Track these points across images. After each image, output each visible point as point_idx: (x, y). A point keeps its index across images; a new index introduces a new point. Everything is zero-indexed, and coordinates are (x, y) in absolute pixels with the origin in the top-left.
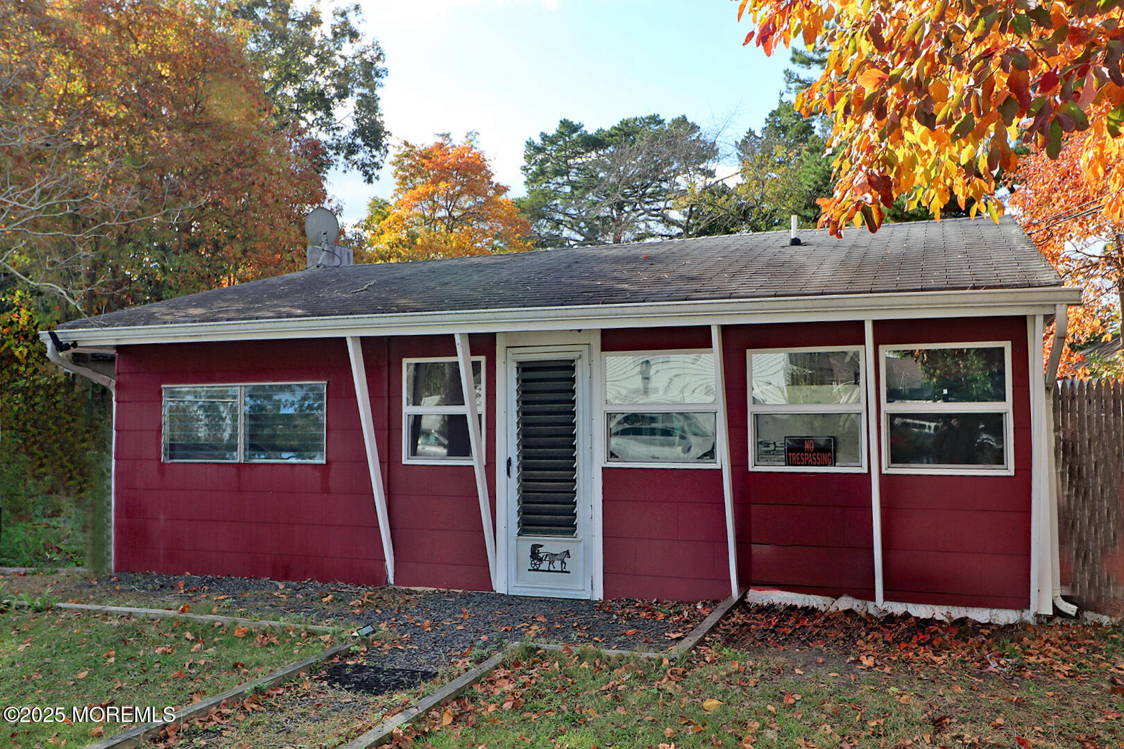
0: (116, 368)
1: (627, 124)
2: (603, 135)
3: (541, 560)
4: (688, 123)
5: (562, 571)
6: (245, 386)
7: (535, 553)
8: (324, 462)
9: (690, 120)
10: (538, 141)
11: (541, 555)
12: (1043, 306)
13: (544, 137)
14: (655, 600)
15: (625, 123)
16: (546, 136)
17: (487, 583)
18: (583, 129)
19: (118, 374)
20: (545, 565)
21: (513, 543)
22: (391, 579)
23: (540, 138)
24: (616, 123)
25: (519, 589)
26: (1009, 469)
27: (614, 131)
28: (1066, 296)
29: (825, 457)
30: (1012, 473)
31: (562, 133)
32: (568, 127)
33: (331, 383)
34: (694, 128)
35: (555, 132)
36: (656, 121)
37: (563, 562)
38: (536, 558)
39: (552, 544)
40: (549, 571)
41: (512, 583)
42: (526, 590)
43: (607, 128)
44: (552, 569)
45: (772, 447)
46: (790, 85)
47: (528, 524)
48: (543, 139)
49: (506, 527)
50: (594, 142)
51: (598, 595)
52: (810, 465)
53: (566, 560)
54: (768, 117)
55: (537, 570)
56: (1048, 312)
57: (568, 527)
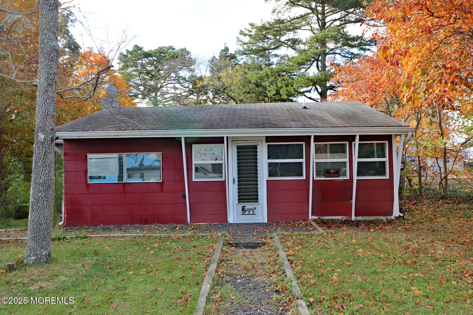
0: (64, 147)
1: (161, 49)
2: (152, 52)
3: (246, 211)
4: (186, 51)
5: (253, 214)
6: (126, 154)
7: (243, 209)
8: (161, 181)
9: (187, 50)
10: (125, 53)
11: (245, 209)
12: (404, 132)
13: (128, 51)
14: (285, 221)
15: (161, 48)
16: (129, 51)
17: (226, 220)
18: (143, 49)
19: (65, 149)
20: (247, 213)
21: (235, 206)
22: (189, 222)
23: (126, 51)
24: (157, 48)
25: (238, 221)
26: (387, 177)
27: (156, 51)
28: (411, 129)
29: (336, 175)
30: (388, 178)
31: (135, 50)
32: (137, 48)
33: (163, 153)
34: (188, 53)
35: (132, 49)
36: (172, 48)
37: (253, 211)
38: (244, 211)
39: (249, 206)
40: (248, 214)
41: (236, 219)
42: (239, 221)
43: (153, 49)
44: (249, 214)
45: (320, 172)
46: (238, 43)
47: (241, 199)
48: (127, 52)
49: (233, 201)
50: (147, 55)
51: (266, 221)
52: (332, 177)
53: (254, 210)
54: (220, 52)
55: (244, 214)
56: (406, 133)
57: (256, 199)
